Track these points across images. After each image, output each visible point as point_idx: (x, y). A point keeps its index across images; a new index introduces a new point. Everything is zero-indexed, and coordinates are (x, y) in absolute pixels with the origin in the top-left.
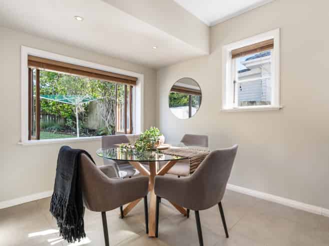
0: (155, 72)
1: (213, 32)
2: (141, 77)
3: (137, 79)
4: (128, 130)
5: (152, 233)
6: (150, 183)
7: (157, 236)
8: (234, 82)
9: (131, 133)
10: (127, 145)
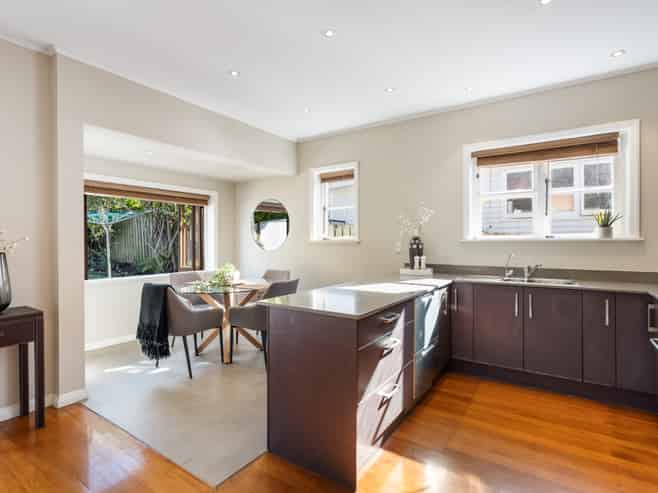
0: (233, 188)
1: (301, 150)
2: (214, 195)
3: (208, 197)
4: (197, 264)
5: (226, 359)
6: (224, 319)
7: (231, 362)
8: (324, 209)
9: (202, 268)
10: (197, 282)
